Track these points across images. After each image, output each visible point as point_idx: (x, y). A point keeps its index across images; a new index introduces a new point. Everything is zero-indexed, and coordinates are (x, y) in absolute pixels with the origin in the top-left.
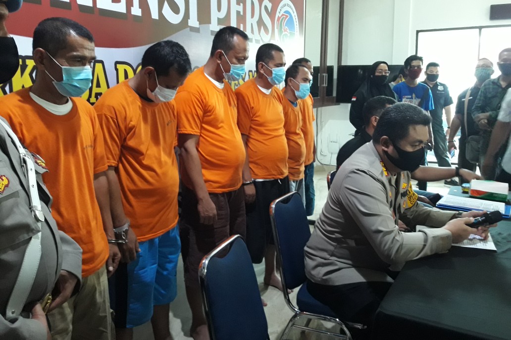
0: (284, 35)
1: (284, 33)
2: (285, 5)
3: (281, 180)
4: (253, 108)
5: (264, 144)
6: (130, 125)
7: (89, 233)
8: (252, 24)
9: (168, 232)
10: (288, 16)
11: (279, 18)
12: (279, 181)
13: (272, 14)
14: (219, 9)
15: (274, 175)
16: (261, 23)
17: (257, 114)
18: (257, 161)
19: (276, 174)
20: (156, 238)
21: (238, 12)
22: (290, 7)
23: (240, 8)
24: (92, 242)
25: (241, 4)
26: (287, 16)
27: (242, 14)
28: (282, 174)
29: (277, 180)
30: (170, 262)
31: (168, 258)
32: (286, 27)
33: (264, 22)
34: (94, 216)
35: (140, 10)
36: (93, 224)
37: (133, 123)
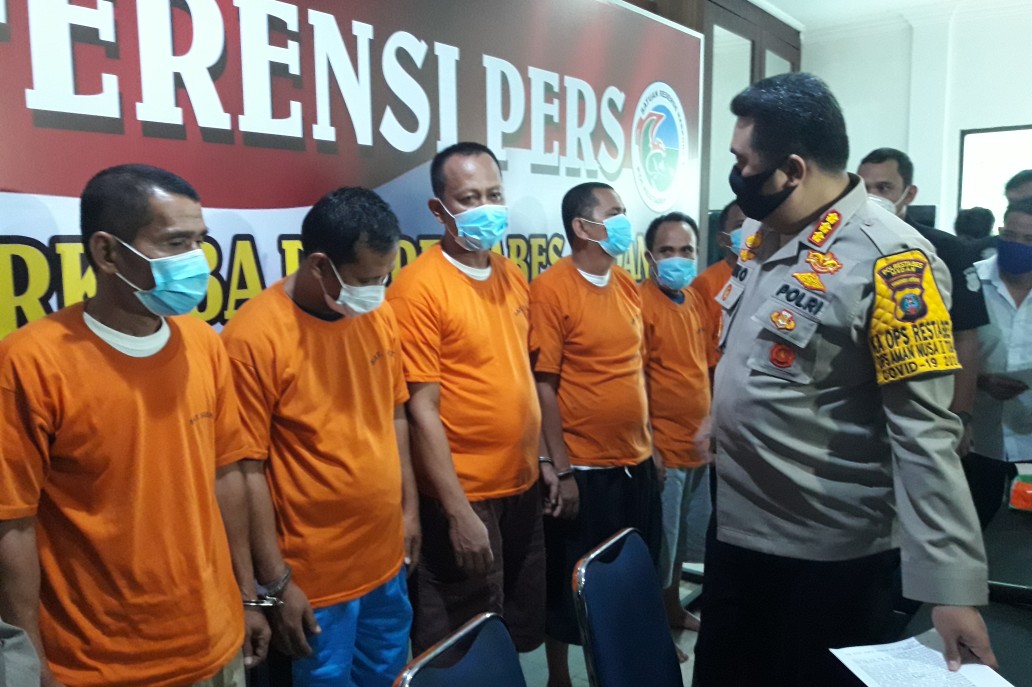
0: (653, 156)
1: (652, 152)
2: (655, 95)
3: (631, 468)
4: (567, 318)
5: (593, 393)
6: (285, 376)
7: (196, 593)
8: (579, 140)
9: (382, 588)
10: (662, 116)
11: (641, 122)
12: (627, 471)
13: (624, 116)
14: (506, 115)
15: (616, 458)
16: (599, 135)
17: (578, 330)
18: (579, 429)
19: (618, 456)
20: (354, 600)
21: (548, 119)
22: (668, 97)
23: (553, 110)
24: (202, 612)
25: (556, 101)
26: (660, 117)
27: (556, 119)
28: (634, 454)
29: (622, 469)
30: (389, 647)
31: (384, 639)
32: (658, 139)
33: (606, 134)
34: (207, 559)
35: (333, 129)
36: (206, 574)
37: (289, 371)
